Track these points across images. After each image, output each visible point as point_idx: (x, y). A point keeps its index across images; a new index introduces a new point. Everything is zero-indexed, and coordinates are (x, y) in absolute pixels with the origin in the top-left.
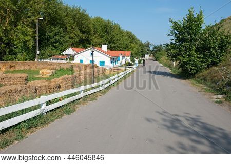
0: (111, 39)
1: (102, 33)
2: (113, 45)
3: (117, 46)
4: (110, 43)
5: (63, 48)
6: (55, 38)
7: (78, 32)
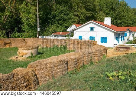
0: (117, 15)
1: (108, 11)
2: (120, 21)
3: (123, 22)
4: (116, 19)
5: (67, 25)
6: (60, 16)
7: (84, 10)
